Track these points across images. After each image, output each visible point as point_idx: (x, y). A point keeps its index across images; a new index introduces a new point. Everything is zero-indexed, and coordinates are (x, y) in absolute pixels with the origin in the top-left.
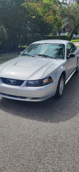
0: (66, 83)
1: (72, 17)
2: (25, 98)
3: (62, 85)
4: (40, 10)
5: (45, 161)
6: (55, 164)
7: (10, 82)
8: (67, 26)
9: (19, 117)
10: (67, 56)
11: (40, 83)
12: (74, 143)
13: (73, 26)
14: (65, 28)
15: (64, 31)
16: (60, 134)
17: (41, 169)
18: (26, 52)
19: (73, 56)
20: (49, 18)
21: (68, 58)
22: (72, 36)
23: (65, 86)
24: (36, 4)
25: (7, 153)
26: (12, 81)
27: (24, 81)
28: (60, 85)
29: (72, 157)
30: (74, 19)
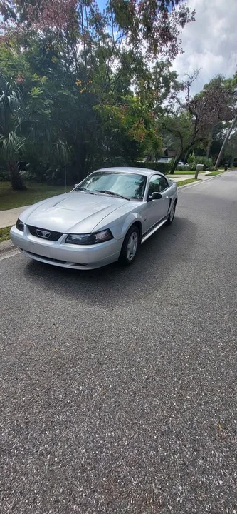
0: (143, 241)
1: (179, 135)
2: (64, 262)
3: (133, 245)
4: (124, 119)
5: (69, 374)
6: (84, 382)
7: (42, 234)
8: (171, 149)
9: (50, 293)
10: (148, 196)
11: (90, 239)
12: (128, 345)
13: (180, 149)
14: (168, 151)
15: (166, 155)
16: (110, 327)
17: (57, 388)
18: (91, 180)
19: (159, 197)
20: (138, 134)
21: (148, 200)
22: (177, 163)
23: (140, 246)
24: (117, 108)
25: (11, 355)
26: (45, 233)
27: (62, 234)
28: (130, 245)
29: (117, 371)
30: (181, 137)
